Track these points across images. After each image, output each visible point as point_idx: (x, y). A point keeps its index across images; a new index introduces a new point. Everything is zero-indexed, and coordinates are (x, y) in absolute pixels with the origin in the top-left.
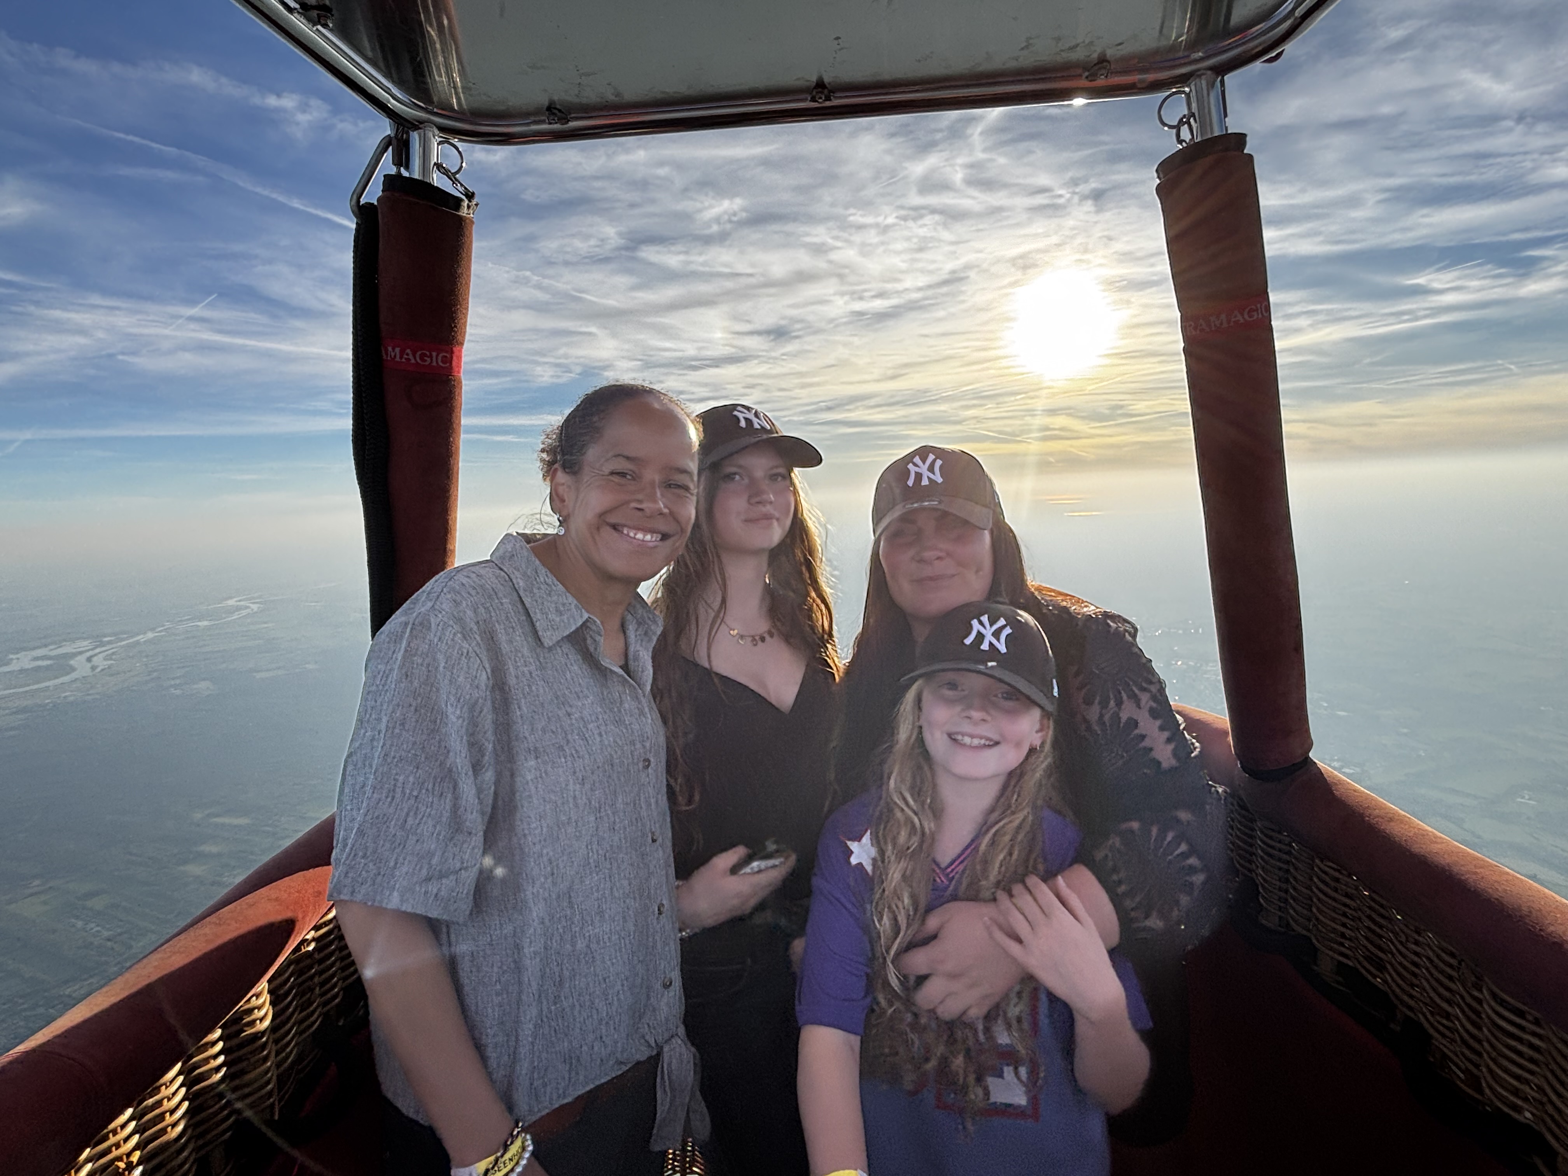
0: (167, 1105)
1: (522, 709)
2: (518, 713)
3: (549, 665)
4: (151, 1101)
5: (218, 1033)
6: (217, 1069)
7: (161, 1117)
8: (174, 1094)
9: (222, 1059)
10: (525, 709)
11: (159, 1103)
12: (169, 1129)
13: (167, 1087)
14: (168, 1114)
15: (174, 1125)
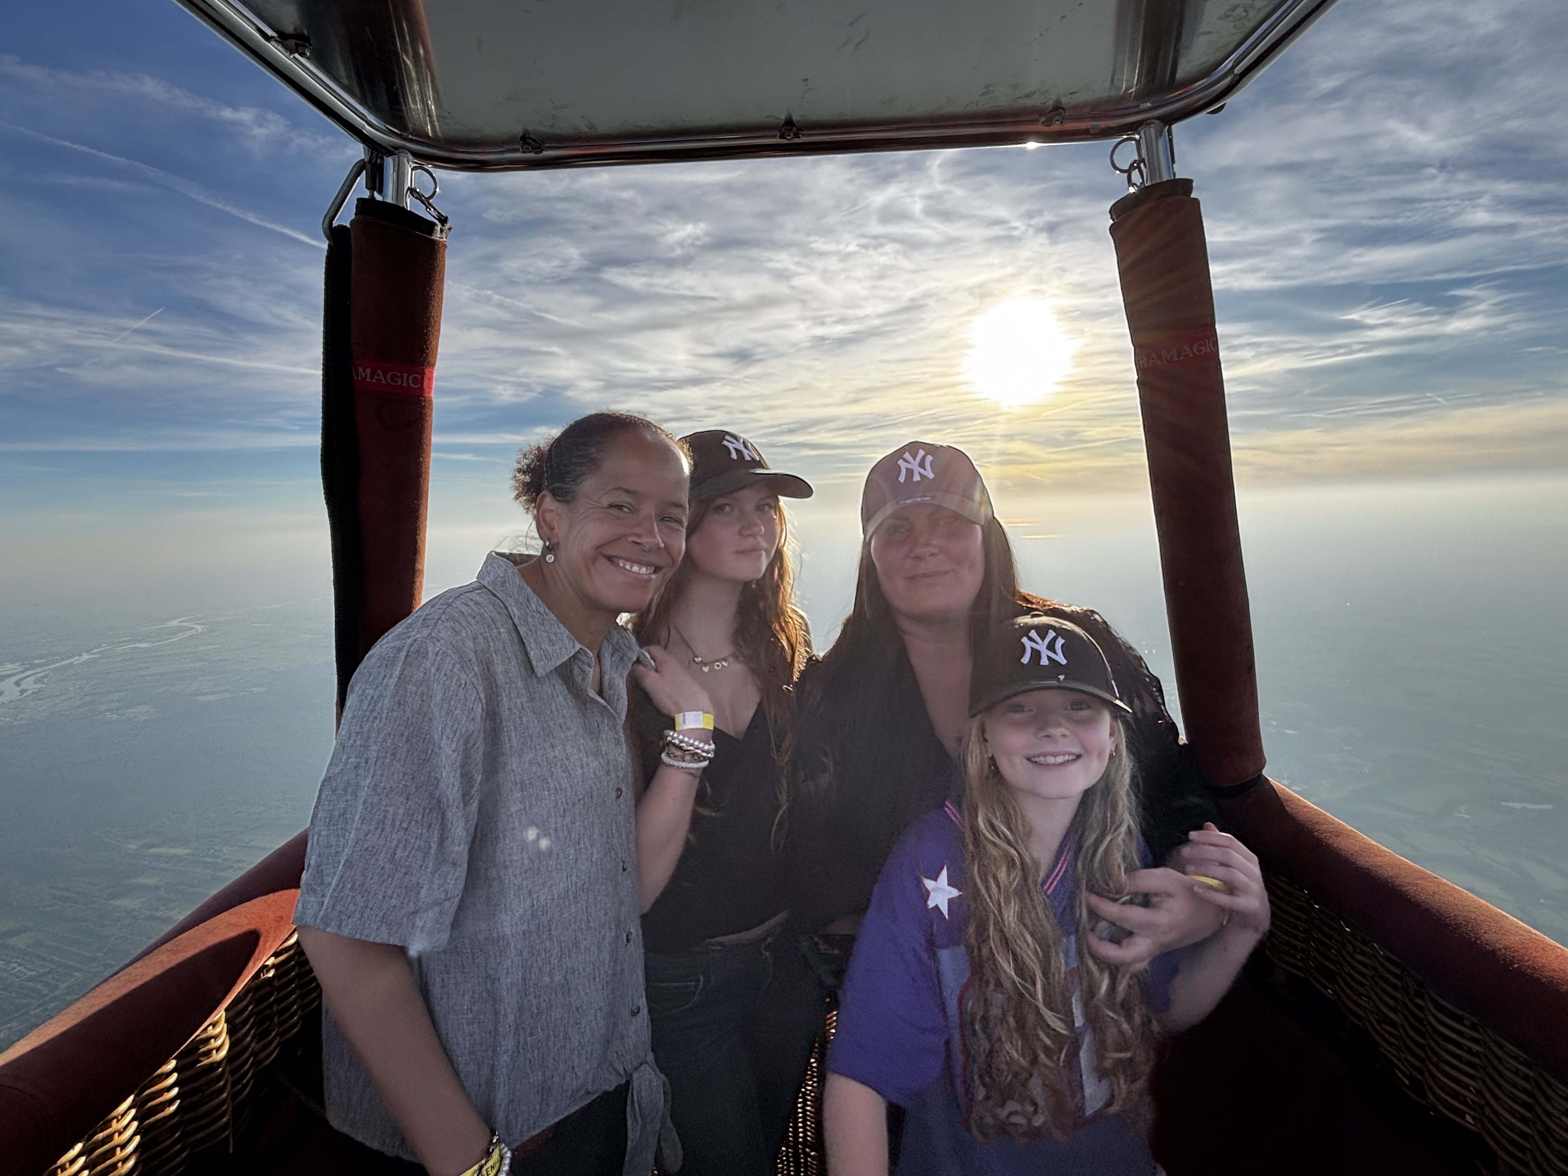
0: (118, 1140)
1: (512, 739)
2: (508, 746)
3: (537, 695)
4: (100, 1136)
5: (172, 1064)
6: (171, 1102)
7: (112, 1152)
8: (126, 1128)
9: (175, 1091)
10: (515, 741)
11: (110, 1138)
12: (120, 1164)
13: (118, 1122)
14: (118, 1149)
15: (125, 1160)
